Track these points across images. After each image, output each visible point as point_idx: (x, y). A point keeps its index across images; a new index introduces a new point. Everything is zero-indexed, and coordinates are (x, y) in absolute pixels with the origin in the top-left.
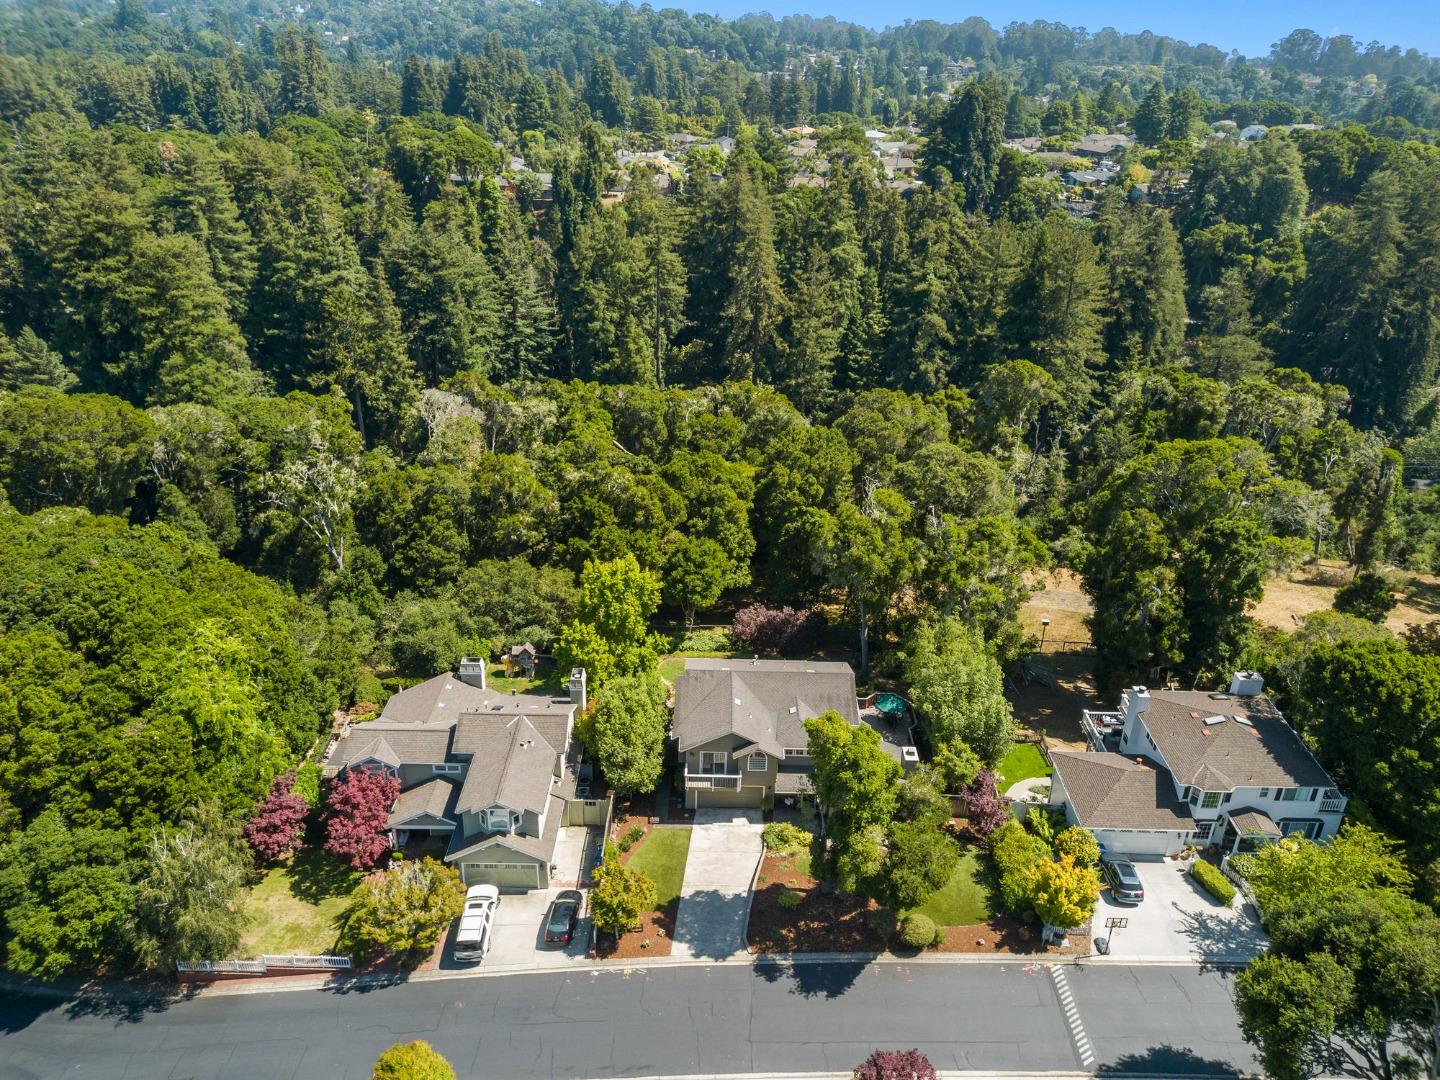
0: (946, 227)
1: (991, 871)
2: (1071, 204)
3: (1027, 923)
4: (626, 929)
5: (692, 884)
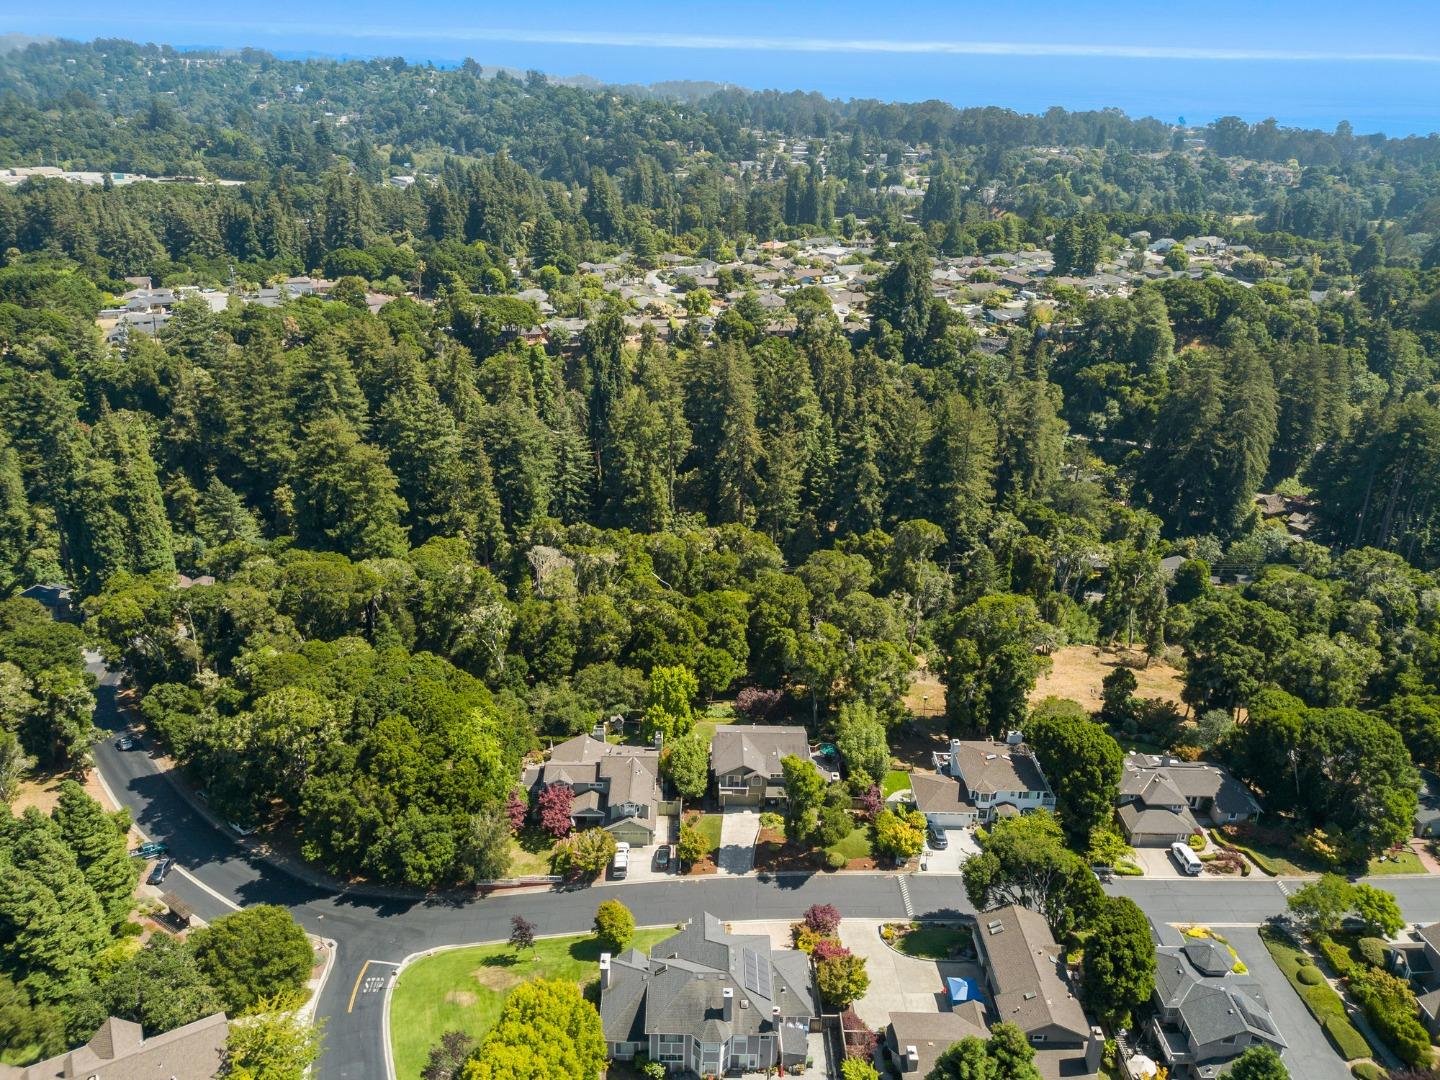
0: (880, 393)
1: (874, 834)
2: (990, 340)
3: (888, 856)
4: (695, 861)
5: (725, 842)
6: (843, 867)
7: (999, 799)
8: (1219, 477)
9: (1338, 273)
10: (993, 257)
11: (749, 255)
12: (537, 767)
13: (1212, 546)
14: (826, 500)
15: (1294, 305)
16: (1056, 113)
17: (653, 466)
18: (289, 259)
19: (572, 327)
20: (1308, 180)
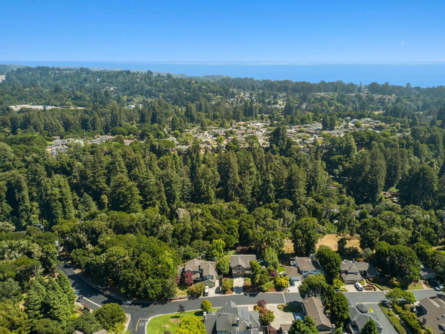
0: (273, 164)
1: (275, 282)
2: (304, 149)
3: (279, 288)
4: (227, 290)
5: (235, 285)
6: (267, 291)
7: (308, 273)
8: (370, 186)
9: (406, 128)
10: (305, 125)
11: (234, 126)
12: (182, 268)
13: (370, 207)
14: (259, 195)
15: (391, 137)
16: (323, 83)
17: (209, 186)
18: (100, 130)
19: (185, 148)
20: (398, 101)
